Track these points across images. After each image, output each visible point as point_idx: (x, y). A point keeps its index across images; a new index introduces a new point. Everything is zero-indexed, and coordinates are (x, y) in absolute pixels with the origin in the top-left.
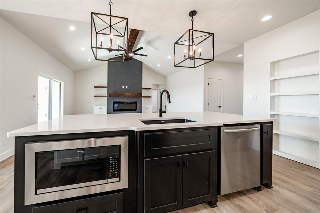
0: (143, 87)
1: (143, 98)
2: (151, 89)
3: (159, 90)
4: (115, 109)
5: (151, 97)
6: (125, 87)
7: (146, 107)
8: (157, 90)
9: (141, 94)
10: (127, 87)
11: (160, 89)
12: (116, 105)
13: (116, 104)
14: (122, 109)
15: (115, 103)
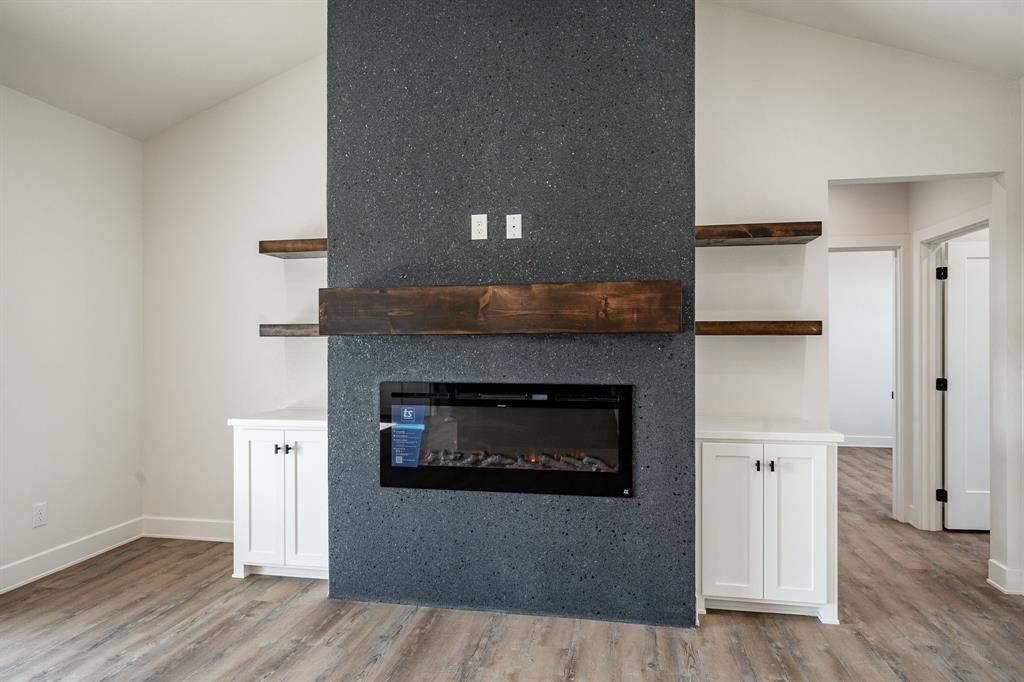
0: (705, 215)
1: (700, 341)
2: (813, 230)
3: (917, 250)
4: (399, 460)
5: (814, 328)
6: (497, 227)
7: (756, 452)
8: (895, 249)
9: (683, 294)
10: (514, 227)
11: (930, 244)
12: (409, 420)
13: (407, 412)
14: (468, 461)
15: (395, 396)
